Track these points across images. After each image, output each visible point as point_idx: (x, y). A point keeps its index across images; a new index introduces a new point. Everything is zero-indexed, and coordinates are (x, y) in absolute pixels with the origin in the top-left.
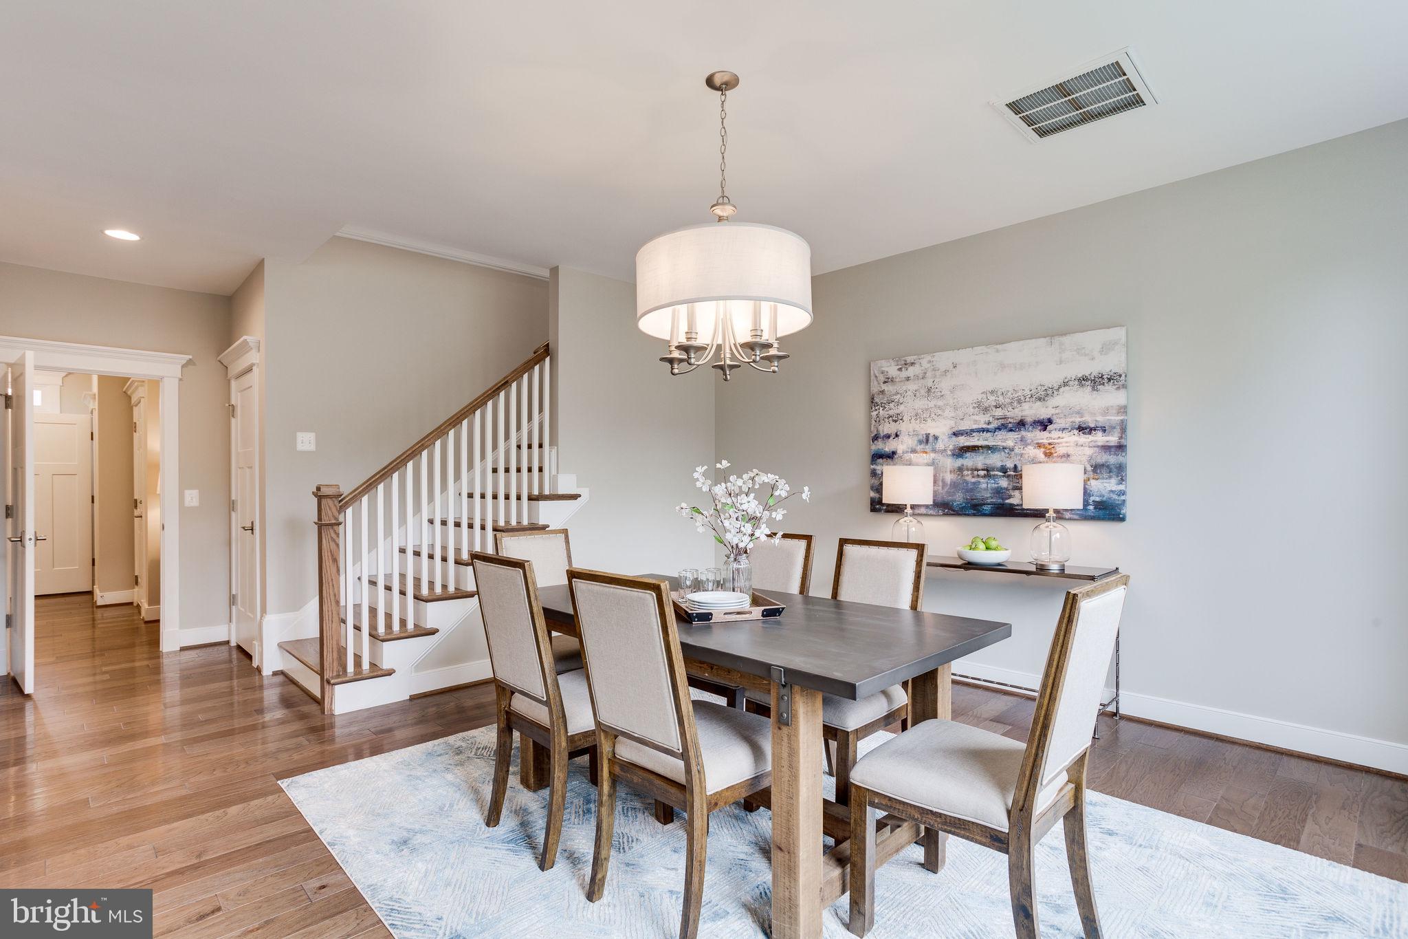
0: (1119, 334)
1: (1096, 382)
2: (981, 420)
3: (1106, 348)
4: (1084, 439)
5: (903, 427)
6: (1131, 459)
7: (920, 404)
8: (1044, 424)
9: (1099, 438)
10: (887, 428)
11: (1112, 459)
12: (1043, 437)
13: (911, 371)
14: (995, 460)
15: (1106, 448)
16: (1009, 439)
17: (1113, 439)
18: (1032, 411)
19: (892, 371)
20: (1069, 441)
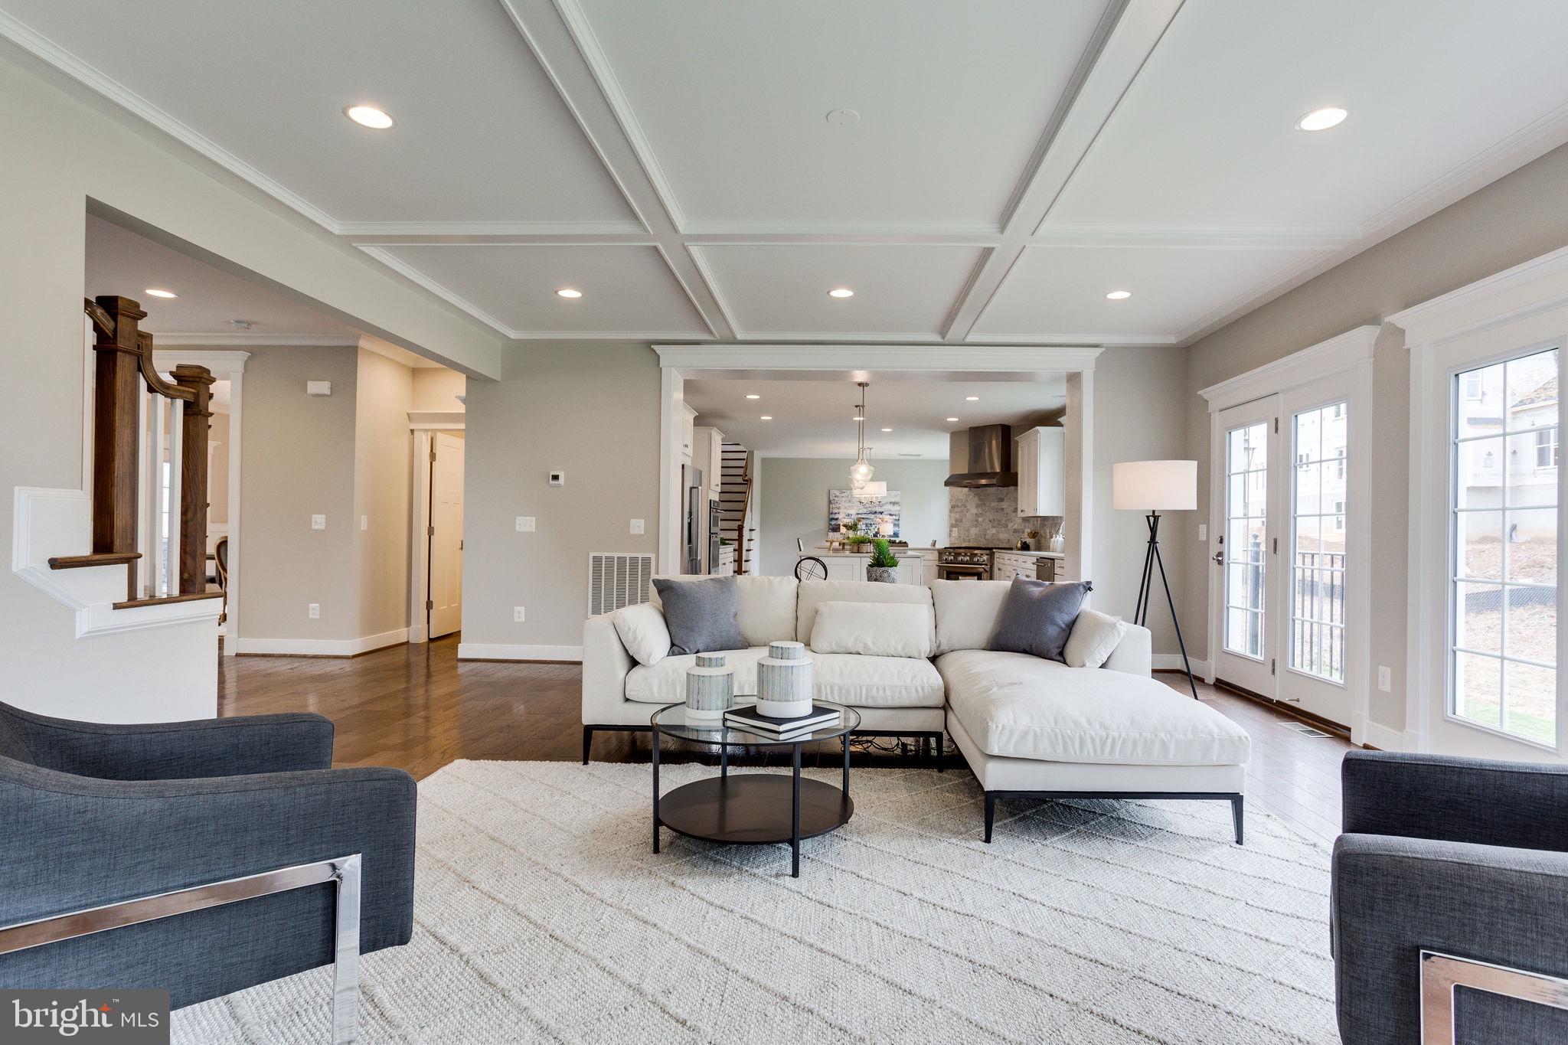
0: (899, 492)
1: (894, 503)
2: (865, 511)
3: (896, 496)
4: (890, 517)
5: (841, 511)
6: (900, 523)
7: (846, 505)
8: (881, 513)
9: (894, 517)
10: (835, 511)
11: (897, 522)
12: (881, 516)
13: (844, 494)
14: (868, 522)
15: (896, 520)
16: (872, 516)
17: (897, 518)
18: (878, 509)
19: (838, 494)
20: (887, 518)
